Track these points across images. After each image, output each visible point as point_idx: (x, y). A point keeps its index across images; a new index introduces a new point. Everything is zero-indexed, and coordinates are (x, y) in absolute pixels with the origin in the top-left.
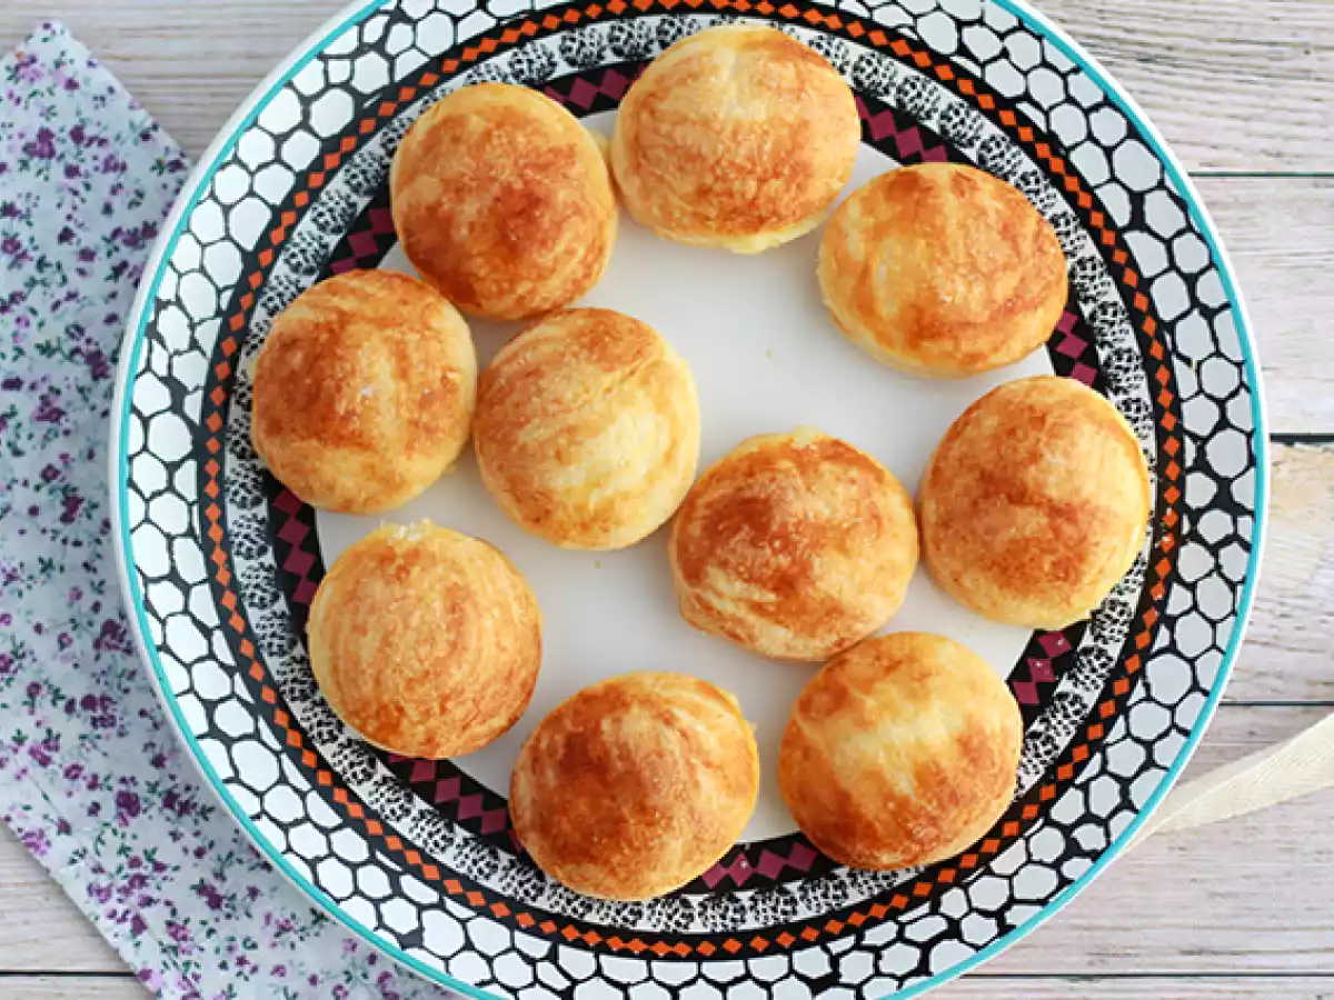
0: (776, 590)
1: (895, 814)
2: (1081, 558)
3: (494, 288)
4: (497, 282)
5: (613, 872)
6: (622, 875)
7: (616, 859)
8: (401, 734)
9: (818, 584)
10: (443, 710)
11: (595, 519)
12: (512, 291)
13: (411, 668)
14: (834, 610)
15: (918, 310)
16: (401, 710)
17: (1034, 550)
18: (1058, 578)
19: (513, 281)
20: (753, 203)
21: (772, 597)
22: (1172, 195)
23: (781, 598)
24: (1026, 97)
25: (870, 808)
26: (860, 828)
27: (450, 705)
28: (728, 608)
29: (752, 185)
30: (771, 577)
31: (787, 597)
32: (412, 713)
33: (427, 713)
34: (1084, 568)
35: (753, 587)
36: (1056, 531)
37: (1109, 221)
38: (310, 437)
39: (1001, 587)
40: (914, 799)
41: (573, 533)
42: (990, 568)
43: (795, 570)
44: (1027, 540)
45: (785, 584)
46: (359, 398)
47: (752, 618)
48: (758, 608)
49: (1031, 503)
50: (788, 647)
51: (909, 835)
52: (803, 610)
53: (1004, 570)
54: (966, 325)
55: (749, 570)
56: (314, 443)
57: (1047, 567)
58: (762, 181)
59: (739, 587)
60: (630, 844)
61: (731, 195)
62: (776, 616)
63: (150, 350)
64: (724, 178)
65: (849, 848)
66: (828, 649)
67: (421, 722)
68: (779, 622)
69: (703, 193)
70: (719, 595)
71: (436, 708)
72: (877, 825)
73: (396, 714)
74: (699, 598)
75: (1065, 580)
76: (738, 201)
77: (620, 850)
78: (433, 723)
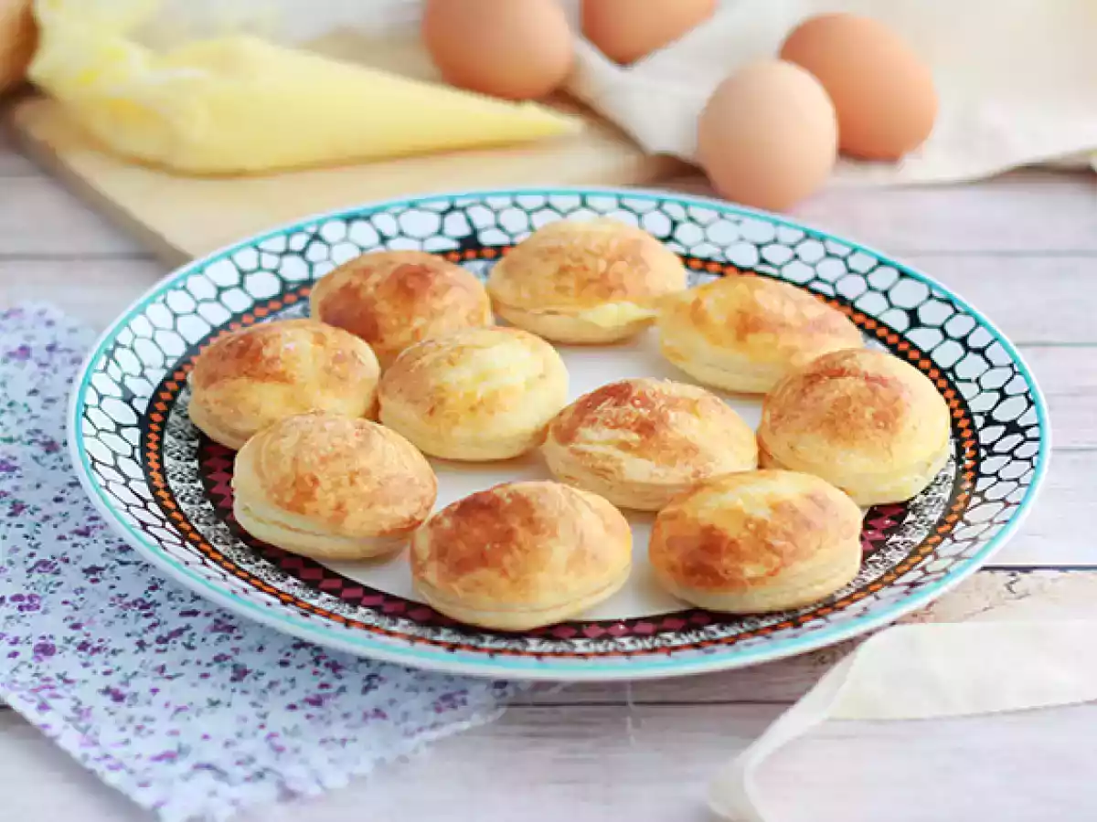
0: (639, 431)
1: (755, 533)
2: (897, 413)
3: (394, 322)
4: (398, 319)
5: (504, 573)
6: (512, 574)
7: (507, 560)
8: (315, 500)
9: (675, 429)
10: (352, 482)
11: (481, 403)
12: (408, 325)
13: (325, 449)
14: (690, 449)
15: (743, 315)
16: (315, 481)
17: (855, 404)
18: (879, 427)
19: (410, 318)
20: (604, 276)
21: (635, 437)
22: (940, 300)
23: (644, 437)
24: (817, 278)
25: (733, 531)
26: (724, 546)
27: (358, 479)
28: (598, 450)
29: (602, 265)
30: (634, 423)
31: (648, 437)
32: (326, 484)
33: (338, 484)
34: (898, 420)
35: (618, 431)
36: (874, 390)
37: (892, 331)
38: (240, 376)
39: (829, 442)
40: (769, 520)
41: (462, 418)
42: (821, 426)
43: (654, 419)
44: (849, 398)
45: (646, 428)
46: (282, 350)
47: (618, 454)
48: (625, 446)
49: (849, 374)
50: (652, 475)
51: (770, 547)
52: (663, 446)
53: (832, 422)
54: (783, 325)
55: (615, 420)
56: (244, 380)
57: (868, 416)
58: (610, 262)
59: (606, 433)
60: (520, 547)
61: (585, 269)
62: (639, 451)
63: (108, 363)
64: (580, 260)
65: (715, 564)
66: (686, 478)
67: (331, 490)
68: (641, 456)
69: (563, 270)
70: (590, 442)
71: (345, 480)
72: (740, 541)
73: (310, 484)
74: (572, 451)
75: (886, 427)
76: (590, 274)
77: (511, 552)
78: (341, 491)
